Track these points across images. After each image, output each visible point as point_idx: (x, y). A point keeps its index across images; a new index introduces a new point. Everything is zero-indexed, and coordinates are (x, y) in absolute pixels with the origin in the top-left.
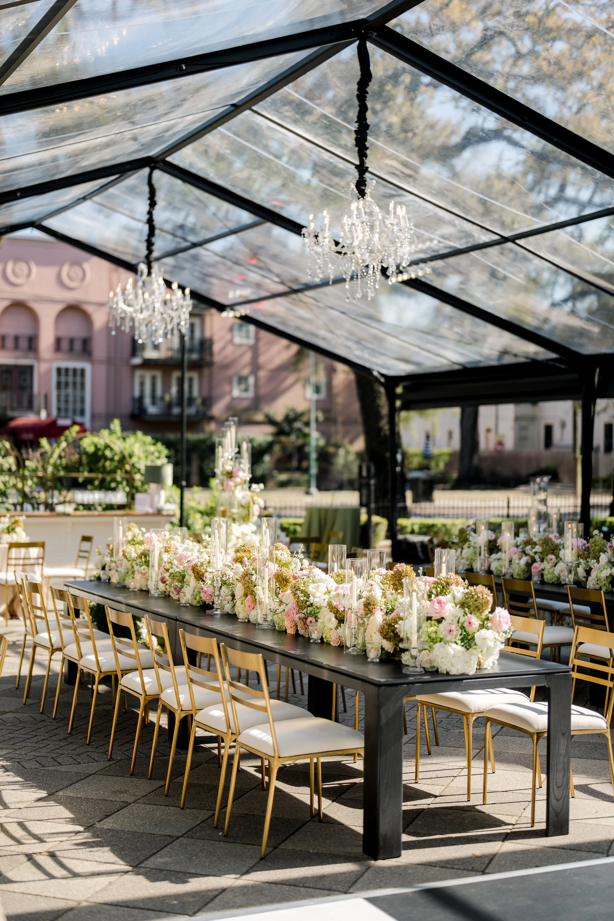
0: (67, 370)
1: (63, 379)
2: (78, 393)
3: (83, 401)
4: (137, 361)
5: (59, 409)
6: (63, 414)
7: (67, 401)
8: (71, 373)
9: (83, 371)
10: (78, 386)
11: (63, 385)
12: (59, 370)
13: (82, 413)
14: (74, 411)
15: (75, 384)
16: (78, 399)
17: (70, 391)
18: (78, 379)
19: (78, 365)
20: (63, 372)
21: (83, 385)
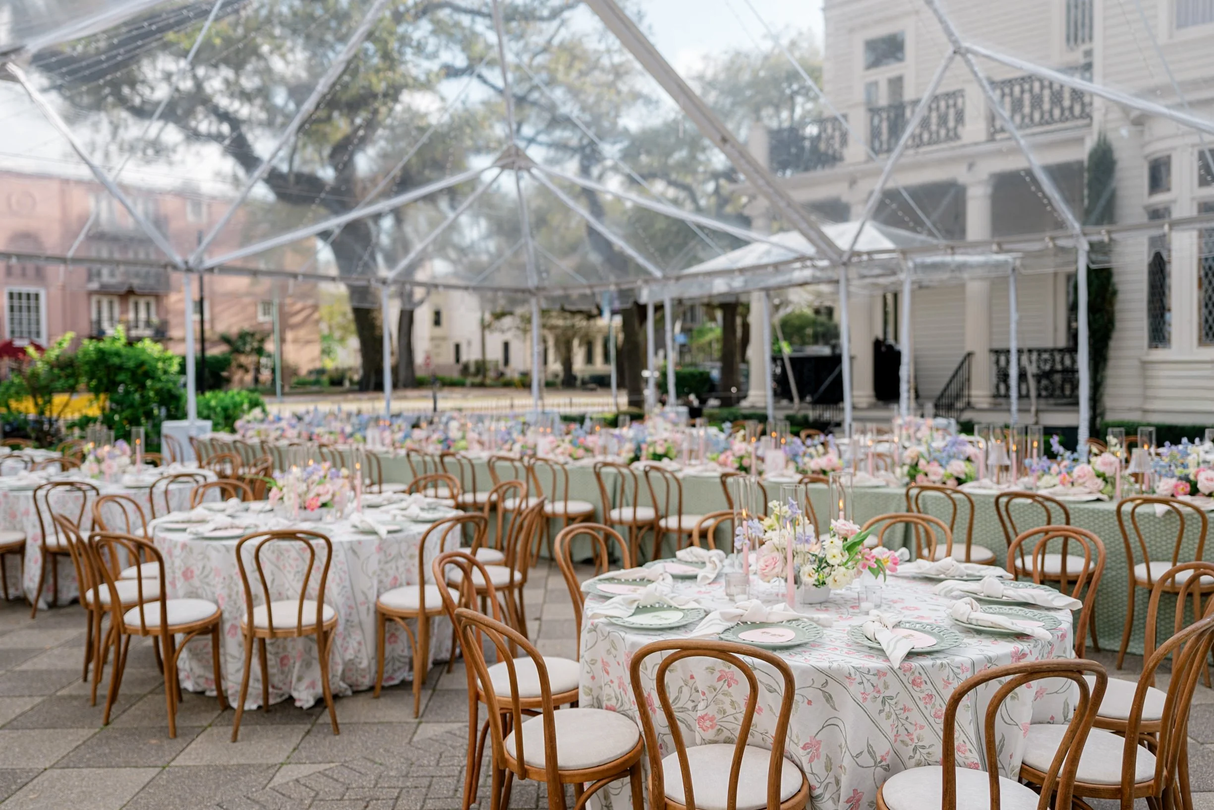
0: (20, 295)
1: (16, 302)
2: (33, 315)
3: (38, 322)
4: (94, 286)
5: (12, 332)
6: (17, 334)
7: (20, 323)
8: (24, 297)
9: (37, 296)
10: (33, 309)
11: (16, 309)
12: (11, 295)
13: (38, 334)
14: (30, 333)
15: (29, 308)
16: (33, 321)
17: (25, 314)
18: (33, 303)
19: (32, 290)
20: (15, 296)
21: (37, 308)
